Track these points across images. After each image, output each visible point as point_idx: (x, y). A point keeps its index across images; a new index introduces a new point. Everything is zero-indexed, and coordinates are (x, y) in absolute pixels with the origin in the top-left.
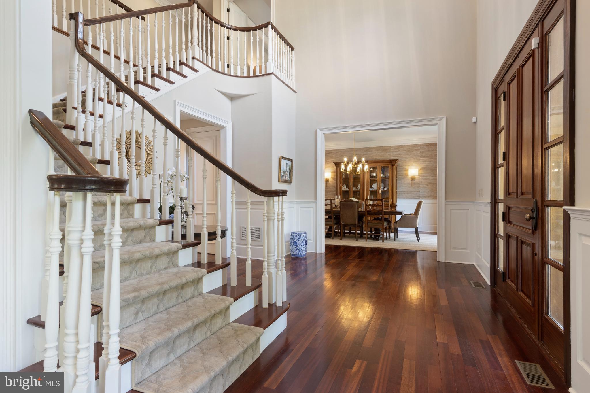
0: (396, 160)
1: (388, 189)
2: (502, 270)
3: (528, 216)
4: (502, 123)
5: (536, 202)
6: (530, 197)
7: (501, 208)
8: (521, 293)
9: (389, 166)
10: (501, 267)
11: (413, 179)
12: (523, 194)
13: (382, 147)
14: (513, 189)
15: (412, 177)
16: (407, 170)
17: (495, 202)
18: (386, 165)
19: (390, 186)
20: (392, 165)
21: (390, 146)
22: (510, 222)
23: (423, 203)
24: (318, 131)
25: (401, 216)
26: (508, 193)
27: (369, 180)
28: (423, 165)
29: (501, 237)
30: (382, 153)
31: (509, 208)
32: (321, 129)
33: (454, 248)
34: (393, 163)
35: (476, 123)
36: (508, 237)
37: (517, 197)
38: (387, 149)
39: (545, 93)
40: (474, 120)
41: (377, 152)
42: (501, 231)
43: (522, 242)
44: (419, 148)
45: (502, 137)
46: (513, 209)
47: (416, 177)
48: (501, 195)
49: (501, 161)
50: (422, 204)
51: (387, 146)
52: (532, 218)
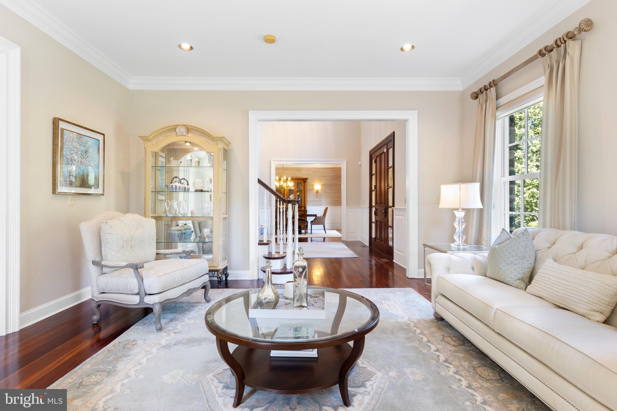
0: (307, 179)
1: (301, 199)
2: (374, 237)
3: (383, 211)
4: (374, 172)
5: (386, 206)
6: (384, 205)
7: (374, 209)
8: (381, 242)
9: (302, 183)
10: (373, 236)
11: (317, 192)
12: (382, 203)
13: (296, 168)
14: (378, 201)
15: (316, 191)
16: (313, 185)
17: (371, 207)
18: (300, 181)
19: (303, 197)
20: (305, 182)
21: (301, 168)
22: (377, 215)
23: (328, 208)
24: (272, 161)
25: (315, 217)
26: (376, 203)
27: (288, 192)
28: (324, 182)
29: (374, 223)
30: (296, 173)
31: (377, 209)
32: (274, 161)
33: (351, 233)
34: (305, 180)
35: (360, 165)
36: (376, 221)
37: (380, 205)
38: (299, 170)
39: (388, 169)
40: (360, 164)
41: (292, 171)
42: (374, 220)
43: (382, 222)
44: (321, 170)
45: (374, 177)
46: (378, 210)
47: (319, 190)
48: (374, 204)
49: (373, 188)
50: (328, 210)
51: (300, 168)
52: (384, 212)
